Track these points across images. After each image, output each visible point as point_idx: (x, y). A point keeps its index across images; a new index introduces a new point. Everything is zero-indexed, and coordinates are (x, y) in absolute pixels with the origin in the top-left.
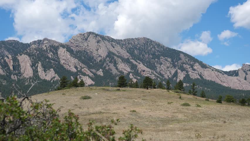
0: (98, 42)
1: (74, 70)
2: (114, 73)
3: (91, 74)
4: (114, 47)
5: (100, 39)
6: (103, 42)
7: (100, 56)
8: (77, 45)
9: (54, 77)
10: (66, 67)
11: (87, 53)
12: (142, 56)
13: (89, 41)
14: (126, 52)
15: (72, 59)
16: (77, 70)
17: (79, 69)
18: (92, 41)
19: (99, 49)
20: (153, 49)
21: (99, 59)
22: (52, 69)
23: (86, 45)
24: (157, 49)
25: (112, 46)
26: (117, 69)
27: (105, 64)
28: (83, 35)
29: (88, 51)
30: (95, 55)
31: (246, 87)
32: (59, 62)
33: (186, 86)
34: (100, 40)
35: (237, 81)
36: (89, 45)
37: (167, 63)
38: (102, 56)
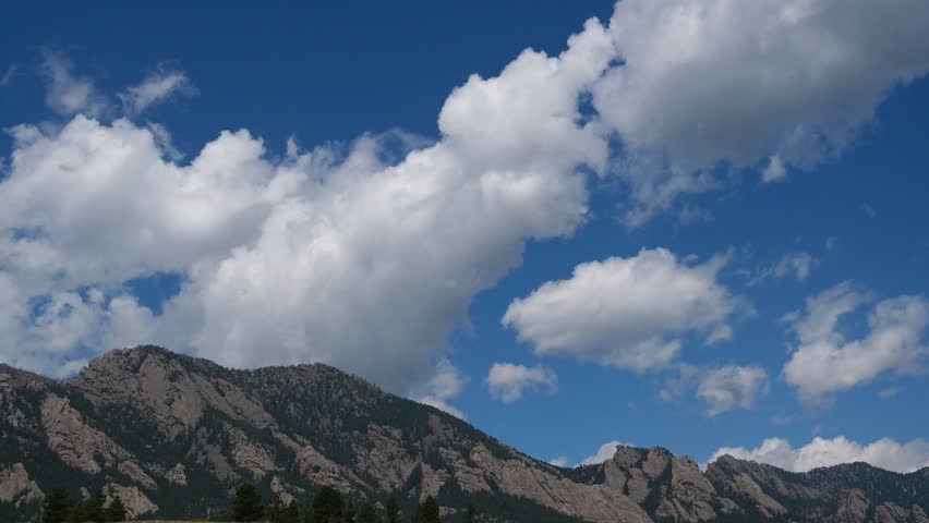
0: (174, 377)
1: (94, 467)
2: (221, 478)
3: (147, 481)
4: (223, 395)
5: (179, 367)
6: (190, 376)
7: (178, 422)
8: (105, 385)
9: (26, 492)
10: (67, 456)
11: (136, 412)
12: (313, 420)
13: (144, 375)
14: (262, 409)
15: (88, 432)
16: (102, 466)
17: (107, 464)
18: (154, 372)
19: (177, 399)
20: (347, 401)
21: (176, 430)
22: (20, 465)
23: (133, 386)
24: (359, 400)
25: (219, 390)
26: (231, 461)
27: (194, 448)
28: (127, 354)
29: (141, 407)
30: (162, 418)
31: (630, 515)
32: (44, 441)
33: (449, 516)
34: (180, 373)
35: (599, 497)
36: (144, 387)
37: (389, 445)
38: (186, 421)
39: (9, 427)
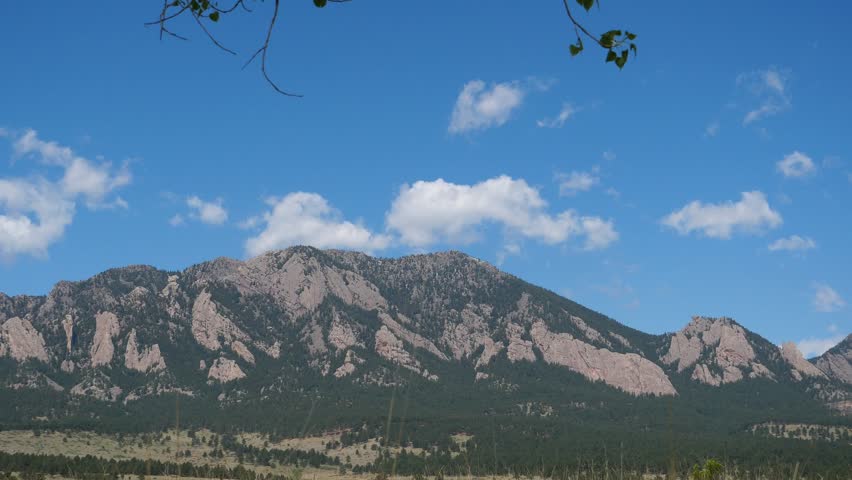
0: (309, 271)
1: (215, 345)
3: (248, 356)
4: (347, 284)
5: (316, 264)
6: (323, 270)
7: (302, 307)
8: (253, 280)
9: (157, 364)
10: (199, 337)
11: (273, 300)
13: (285, 271)
14: (377, 293)
15: (218, 319)
16: (222, 344)
17: (226, 343)
18: (295, 267)
19: (306, 288)
20: (461, 283)
21: (299, 314)
22: (157, 346)
23: (275, 280)
24: (471, 282)
25: (344, 279)
26: (325, 339)
27: (306, 327)
28: (276, 255)
29: (276, 297)
30: (290, 305)
31: (649, 379)
32: (188, 328)
34: (315, 268)
35: (628, 364)
36: (282, 282)
37: (476, 320)
38: (308, 306)
39: (166, 316)
